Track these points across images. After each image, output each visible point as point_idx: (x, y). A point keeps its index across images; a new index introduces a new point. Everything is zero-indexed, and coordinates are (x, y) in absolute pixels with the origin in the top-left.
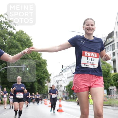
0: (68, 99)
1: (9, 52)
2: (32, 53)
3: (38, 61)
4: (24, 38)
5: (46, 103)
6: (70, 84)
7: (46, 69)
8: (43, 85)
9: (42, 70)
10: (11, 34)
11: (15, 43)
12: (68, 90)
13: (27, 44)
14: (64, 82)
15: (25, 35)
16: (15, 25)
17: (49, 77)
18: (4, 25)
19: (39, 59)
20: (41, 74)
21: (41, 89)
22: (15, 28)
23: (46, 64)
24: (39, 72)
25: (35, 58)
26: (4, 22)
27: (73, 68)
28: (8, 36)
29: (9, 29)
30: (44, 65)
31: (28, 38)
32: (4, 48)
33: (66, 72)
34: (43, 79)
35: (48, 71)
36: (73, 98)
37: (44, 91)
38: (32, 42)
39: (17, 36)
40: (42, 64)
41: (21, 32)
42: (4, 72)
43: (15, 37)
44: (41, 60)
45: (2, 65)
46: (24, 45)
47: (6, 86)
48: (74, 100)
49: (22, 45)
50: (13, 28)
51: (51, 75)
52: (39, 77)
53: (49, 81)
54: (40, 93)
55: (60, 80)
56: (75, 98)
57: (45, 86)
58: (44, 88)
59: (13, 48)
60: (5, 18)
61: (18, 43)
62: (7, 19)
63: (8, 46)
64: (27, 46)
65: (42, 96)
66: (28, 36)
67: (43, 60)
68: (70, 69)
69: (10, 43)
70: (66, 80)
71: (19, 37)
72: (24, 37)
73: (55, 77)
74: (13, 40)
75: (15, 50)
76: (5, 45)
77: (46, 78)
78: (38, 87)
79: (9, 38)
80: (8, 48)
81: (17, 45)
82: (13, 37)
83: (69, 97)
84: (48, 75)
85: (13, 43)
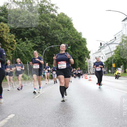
0: (107, 74)
1: (52, 33)
2: (73, 33)
3: (78, 40)
4: (65, 20)
5: (87, 77)
6: (108, 60)
7: (86, 47)
8: (84, 62)
9: (82, 48)
10: (53, 16)
11: (57, 25)
12: (106, 66)
13: (68, 25)
14: (102, 58)
15: (66, 17)
16: (57, 8)
17: (89, 54)
18: (47, 9)
19: (79, 38)
20: (82, 52)
21: (82, 65)
22: (57, 11)
23: (86, 42)
24: (80, 50)
25: (76, 38)
26: (47, 6)
27: (111, 45)
28: (51, 19)
29: (52, 13)
30: (84, 43)
31: (68, 20)
32: (47, 29)
33: (104, 49)
34: (83, 56)
35: (87, 49)
36: (111, 73)
37: (85, 67)
38: (72, 23)
39: (58, 18)
40: (82, 43)
41: (62, 14)
42: (48, 50)
43: (57, 19)
44: (81, 39)
45: (47, 44)
46: (65, 26)
47: (51, 63)
48: (112, 75)
49: (63, 26)
50: (55, 11)
51: (91, 53)
52: (79, 54)
53: (89, 58)
54: (81, 68)
55: (99, 56)
56: (112, 73)
57: (85, 62)
58: (84, 64)
59: (56, 29)
60: (48, 2)
61: (60, 24)
62: (49, 4)
63: (51, 28)
64: (68, 27)
65: (83, 71)
66: (69, 18)
67: (83, 39)
68: (108, 46)
69: (53, 25)
70: (104, 56)
71: (61, 19)
72: (65, 18)
73: (94, 54)
74: (55, 22)
75: (58, 31)
76: (49, 27)
77: (86, 55)
78: (79, 64)
79: (52, 21)
80: (51, 30)
81: (59, 26)
82: (55, 19)
83: (107, 72)
84: (88, 52)
85: (55, 25)
